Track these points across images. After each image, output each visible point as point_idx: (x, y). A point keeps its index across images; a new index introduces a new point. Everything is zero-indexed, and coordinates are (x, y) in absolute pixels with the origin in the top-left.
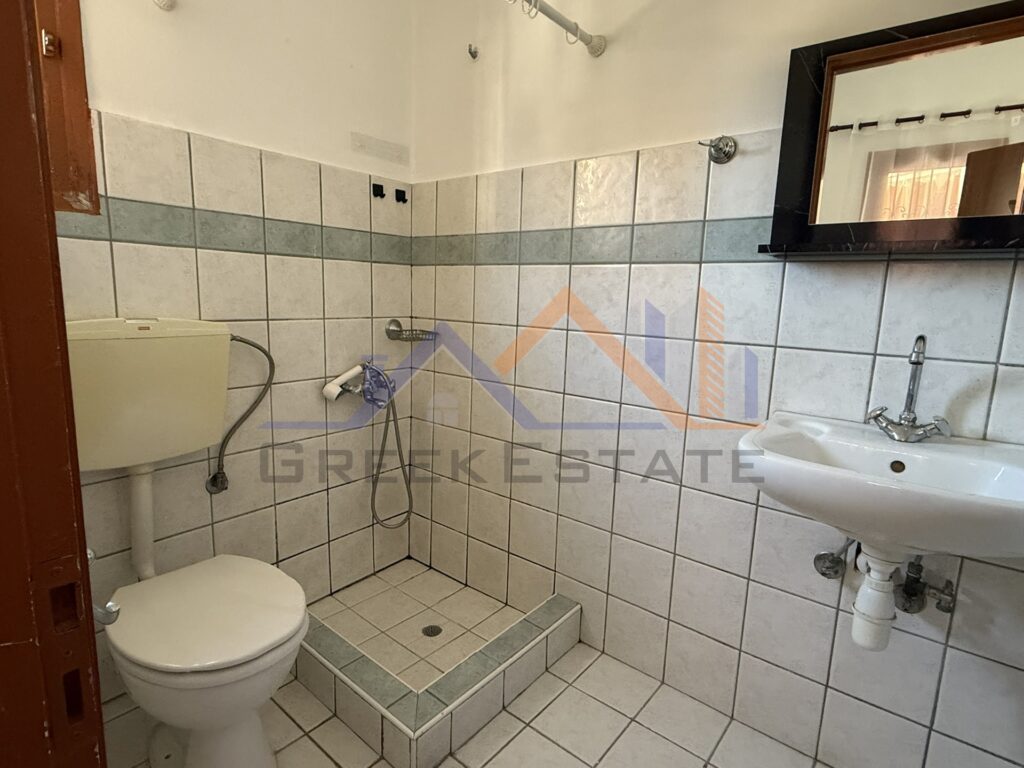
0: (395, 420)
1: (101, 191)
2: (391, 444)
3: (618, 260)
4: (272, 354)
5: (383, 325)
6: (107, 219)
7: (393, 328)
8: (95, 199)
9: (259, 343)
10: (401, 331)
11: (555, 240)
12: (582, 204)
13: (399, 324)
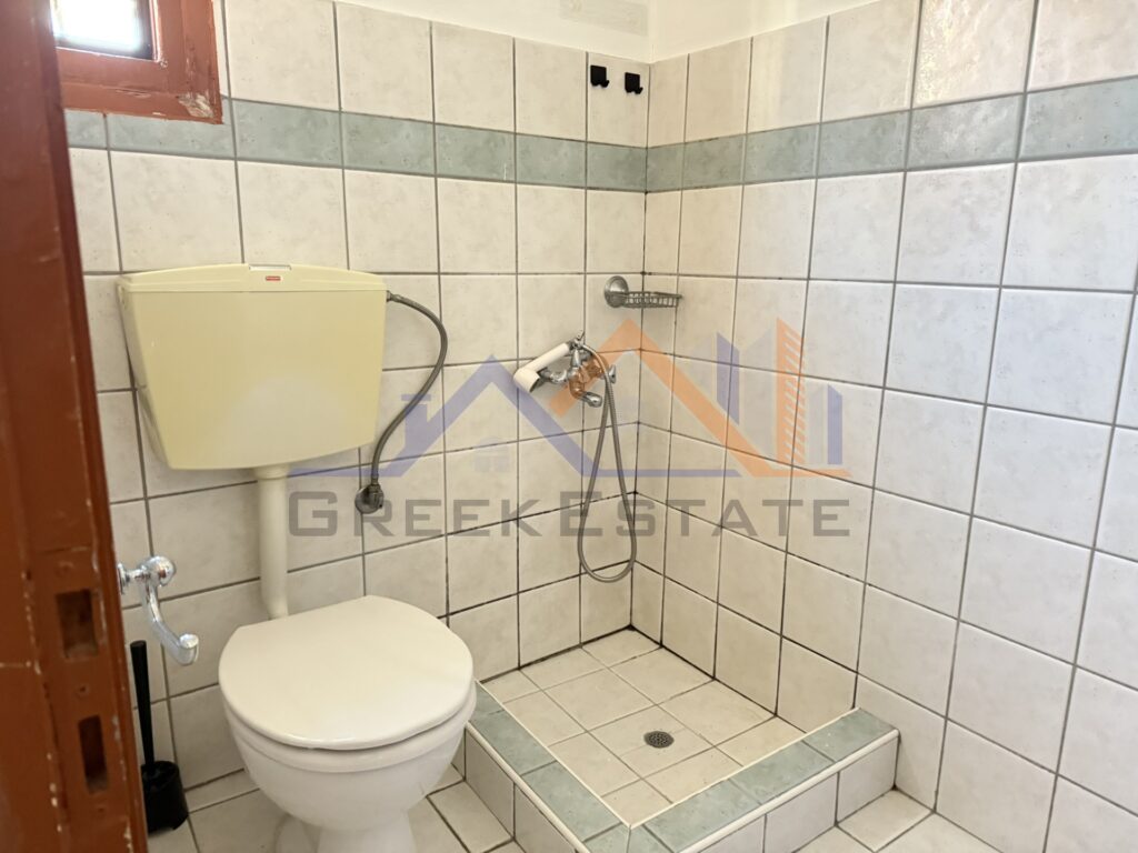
0: (614, 426)
1: (223, 91)
2: (608, 461)
3: (993, 156)
4: (444, 323)
5: (601, 284)
6: (230, 128)
7: (615, 288)
8: (216, 102)
9: (426, 306)
10: (627, 293)
11: (879, 131)
12: (931, 65)
13: (624, 284)
